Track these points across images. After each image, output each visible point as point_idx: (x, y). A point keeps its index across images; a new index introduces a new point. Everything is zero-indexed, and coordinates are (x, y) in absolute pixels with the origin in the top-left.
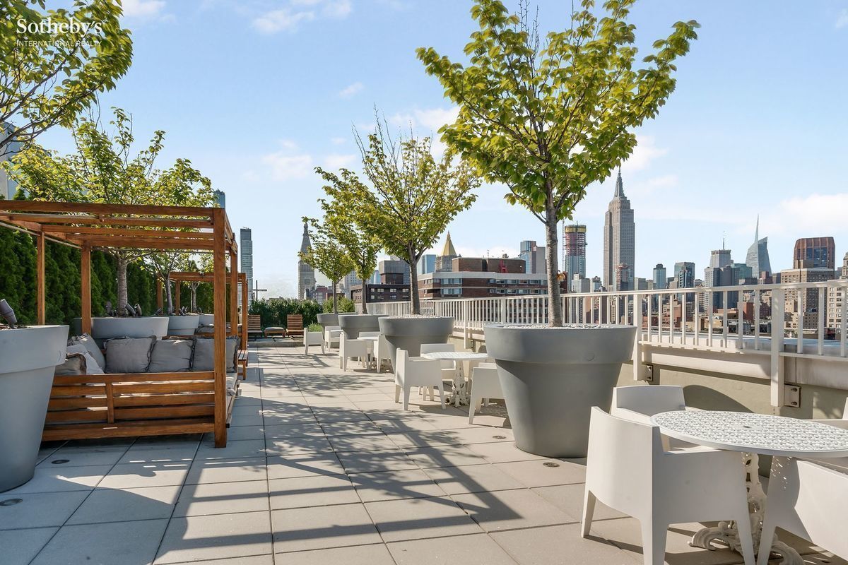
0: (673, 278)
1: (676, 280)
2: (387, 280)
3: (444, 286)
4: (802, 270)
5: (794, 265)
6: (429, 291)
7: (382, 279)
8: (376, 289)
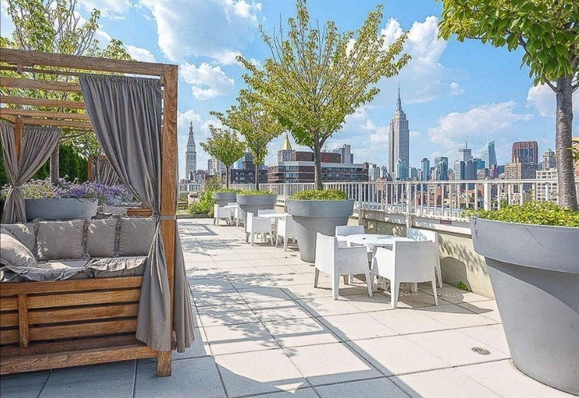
0: (434, 168)
1: (436, 169)
2: (247, 167)
3: (286, 171)
4: (518, 164)
5: (513, 160)
6: (276, 175)
7: (243, 166)
8: (239, 173)
